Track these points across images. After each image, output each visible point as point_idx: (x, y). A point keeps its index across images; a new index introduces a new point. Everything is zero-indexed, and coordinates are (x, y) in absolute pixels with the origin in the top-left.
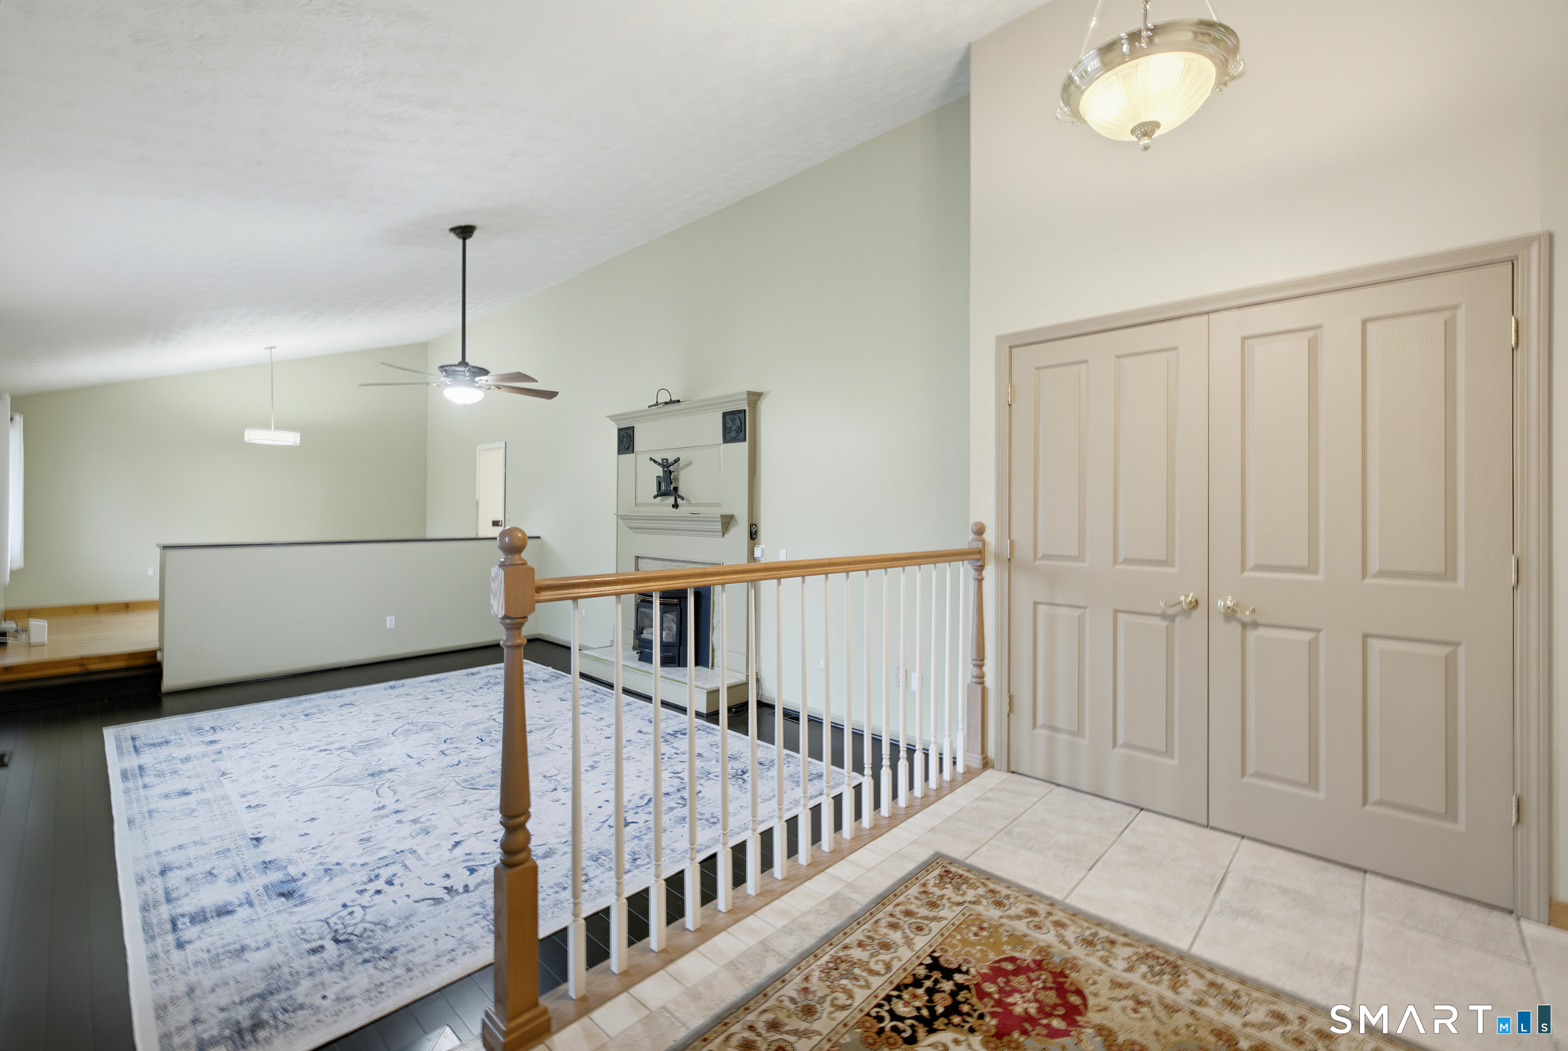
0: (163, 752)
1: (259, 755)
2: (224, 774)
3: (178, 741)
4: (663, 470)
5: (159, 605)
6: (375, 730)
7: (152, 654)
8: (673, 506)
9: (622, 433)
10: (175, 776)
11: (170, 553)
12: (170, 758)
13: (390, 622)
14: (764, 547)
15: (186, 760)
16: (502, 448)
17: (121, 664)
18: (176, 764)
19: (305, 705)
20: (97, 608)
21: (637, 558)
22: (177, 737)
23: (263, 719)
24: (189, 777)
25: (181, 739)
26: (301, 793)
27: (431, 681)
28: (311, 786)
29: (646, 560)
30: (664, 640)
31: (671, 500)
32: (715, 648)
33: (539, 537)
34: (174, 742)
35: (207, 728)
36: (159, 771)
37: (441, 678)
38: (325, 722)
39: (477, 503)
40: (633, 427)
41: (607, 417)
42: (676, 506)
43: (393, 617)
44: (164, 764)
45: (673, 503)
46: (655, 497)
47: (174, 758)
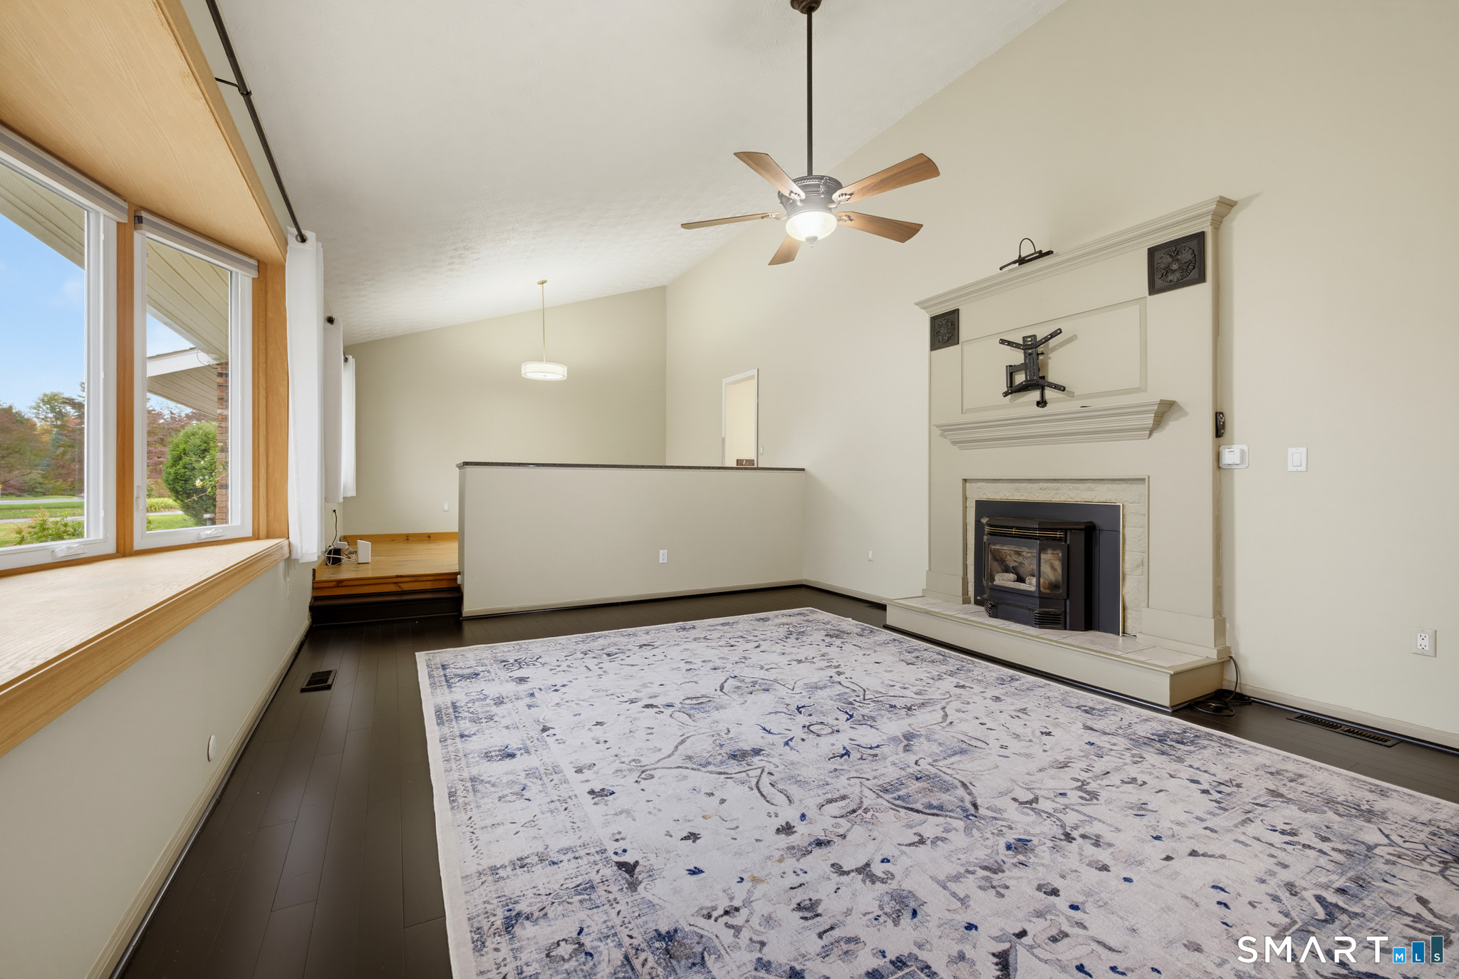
0: (475, 687)
1: (577, 704)
2: (545, 729)
3: (486, 674)
4: (1025, 353)
5: (459, 537)
6: (696, 683)
7: (453, 577)
8: (1038, 404)
9: (938, 321)
10: (491, 724)
11: (469, 469)
12: (482, 697)
13: (663, 555)
14: (1245, 447)
15: (499, 701)
16: (752, 377)
17: (428, 586)
18: (488, 705)
19: (601, 641)
20: (408, 538)
21: (965, 481)
22: (484, 668)
23: (565, 654)
24: (507, 727)
25: (489, 672)
26: (652, 777)
27: (723, 624)
28: (659, 765)
29: (980, 484)
30: (1042, 589)
31: (1035, 395)
32: (1128, 605)
33: (803, 470)
34: (482, 674)
35: (512, 661)
36: (472, 713)
37: (730, 621)
38: (632, 665)
39: (723, 440)
40: (958, 310)
41: (917, 304)
42: (1042, 403)
43: (666, 551)
44: (477, 703)
45: (1038, 398)
46: (1006, 394)
47: (486, 697)
